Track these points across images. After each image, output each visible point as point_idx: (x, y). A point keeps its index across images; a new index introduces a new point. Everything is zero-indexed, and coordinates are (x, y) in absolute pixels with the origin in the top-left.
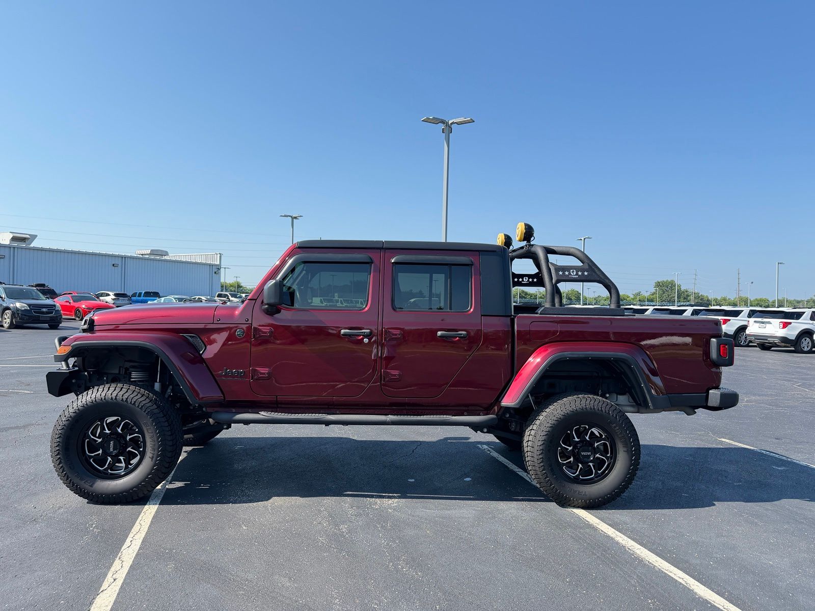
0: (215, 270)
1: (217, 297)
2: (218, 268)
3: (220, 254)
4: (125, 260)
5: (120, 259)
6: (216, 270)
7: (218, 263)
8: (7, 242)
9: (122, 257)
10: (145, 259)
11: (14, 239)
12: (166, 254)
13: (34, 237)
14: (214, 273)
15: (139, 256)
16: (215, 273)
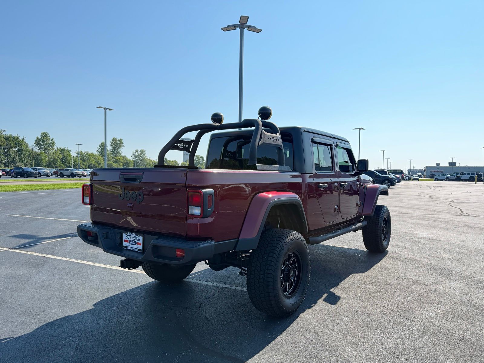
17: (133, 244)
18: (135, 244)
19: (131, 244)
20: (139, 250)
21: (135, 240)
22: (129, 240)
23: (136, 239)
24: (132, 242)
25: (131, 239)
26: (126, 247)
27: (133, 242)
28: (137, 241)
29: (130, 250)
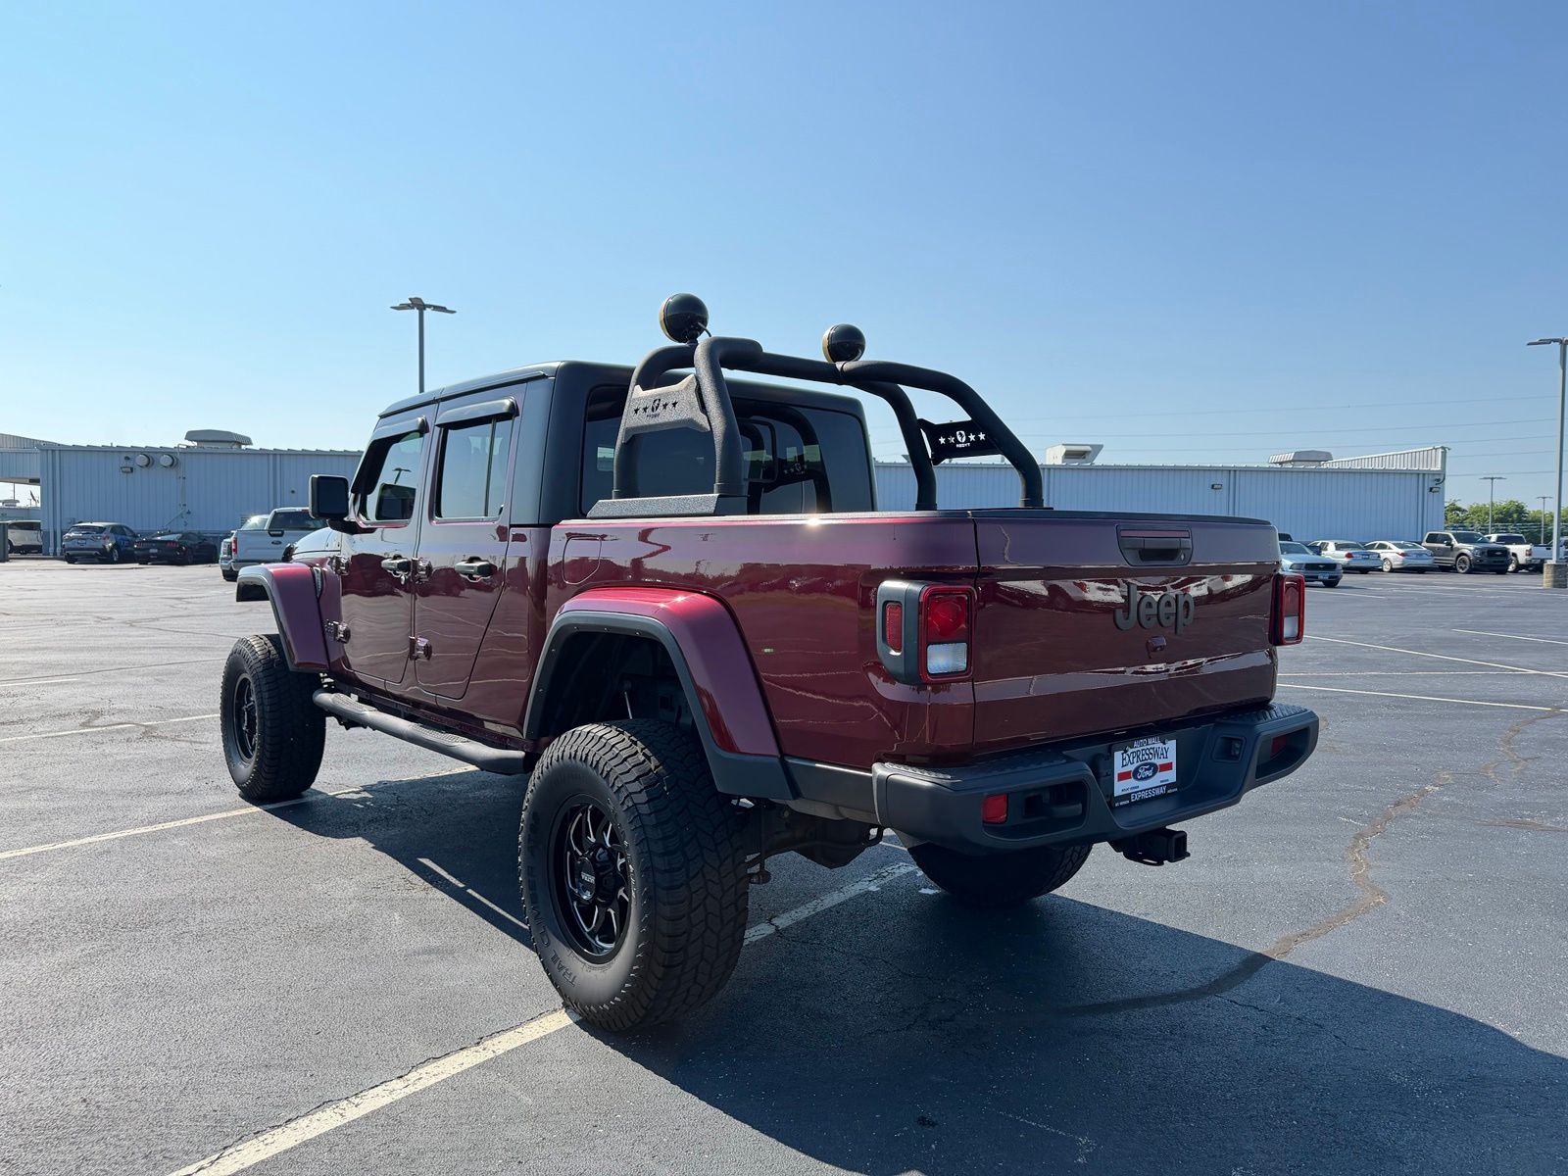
0: (1429, 483)
1: (1427, 541)
2: (1439, 479)
3: (1443, 448)
4: (1235, 476)
5: (1226, 474)
6: (1435, 482)
7: (1438, 468)
8: (1059, 462)
9: (1229, 470)
10: (1287, 471)
11: (1069, 455)
12: (1328, 457)
13: (1098, 448)
14: (1427, 490)
15: (1275, 466)
16: (1431, 489)
17: (1148, 778)
18: (1154, 773)
19: (1142, 779)
20: (1170, 786)
21: (1153, 761)
22: (1131, 768)
23: (1156, 753)
24: (1143, 773)
25: (1140, 763)
26: (1127, 796)
27: (1146, 770)
28: (1159, 762)
29: (1142, 801)
